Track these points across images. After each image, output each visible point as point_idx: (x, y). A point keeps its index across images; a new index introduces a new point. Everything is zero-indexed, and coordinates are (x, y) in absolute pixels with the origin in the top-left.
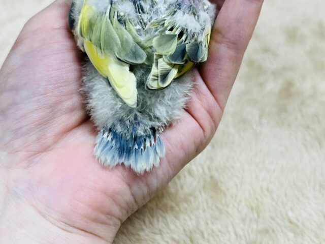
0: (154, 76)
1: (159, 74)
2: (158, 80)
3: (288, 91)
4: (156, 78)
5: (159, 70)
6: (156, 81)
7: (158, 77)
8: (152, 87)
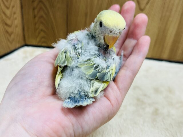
0: (92, 91)
1: (94, 91)
2: (93, 93)
3: (156, 112)
4: (92, 92)
5: (94, 89)
6: (92, 94)
7: (93, 92)
8: (91, 96)
